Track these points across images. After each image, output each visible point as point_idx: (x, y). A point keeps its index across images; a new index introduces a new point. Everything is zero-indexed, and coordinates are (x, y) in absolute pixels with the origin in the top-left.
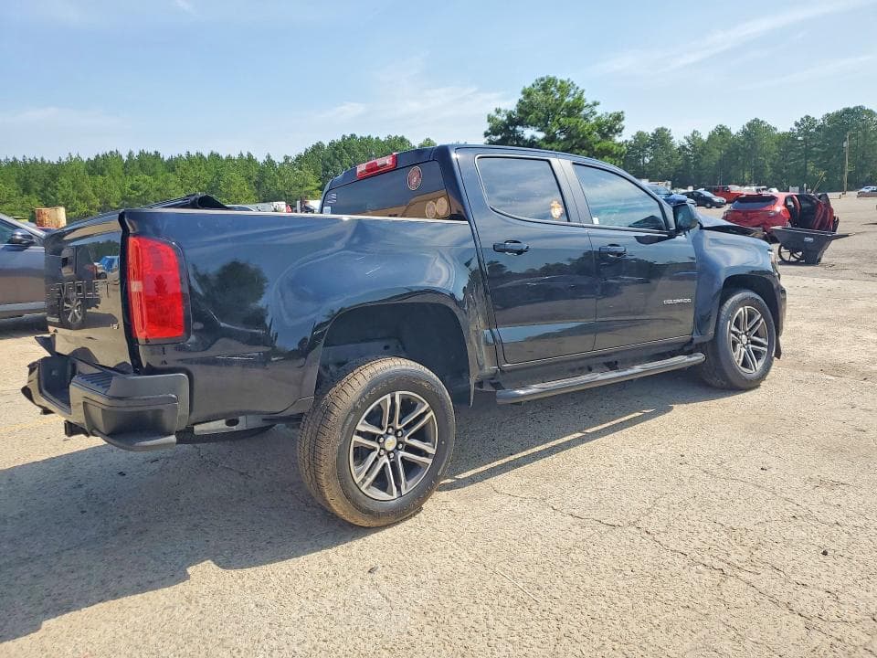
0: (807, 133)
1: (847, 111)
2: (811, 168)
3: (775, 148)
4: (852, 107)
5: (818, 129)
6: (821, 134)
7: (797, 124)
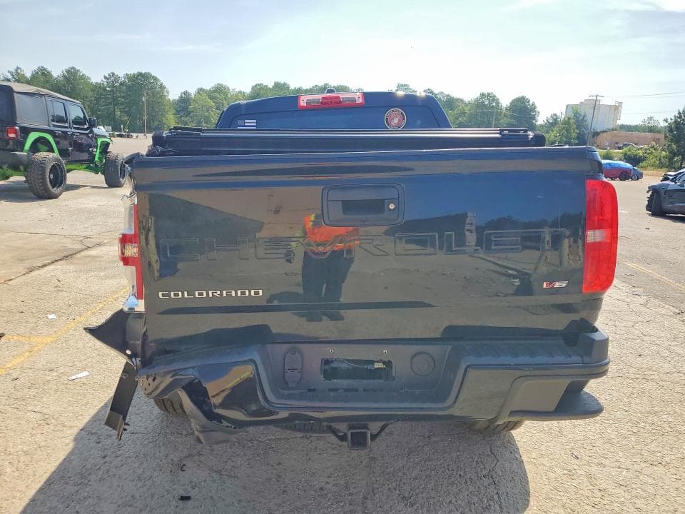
0: (113, 86)
1: (140, 74)
2: (118, 113)
3: (91, 93)
4: (143, 72)
5: (121, 84)
6: (124, 88)
7: (105, 78)
